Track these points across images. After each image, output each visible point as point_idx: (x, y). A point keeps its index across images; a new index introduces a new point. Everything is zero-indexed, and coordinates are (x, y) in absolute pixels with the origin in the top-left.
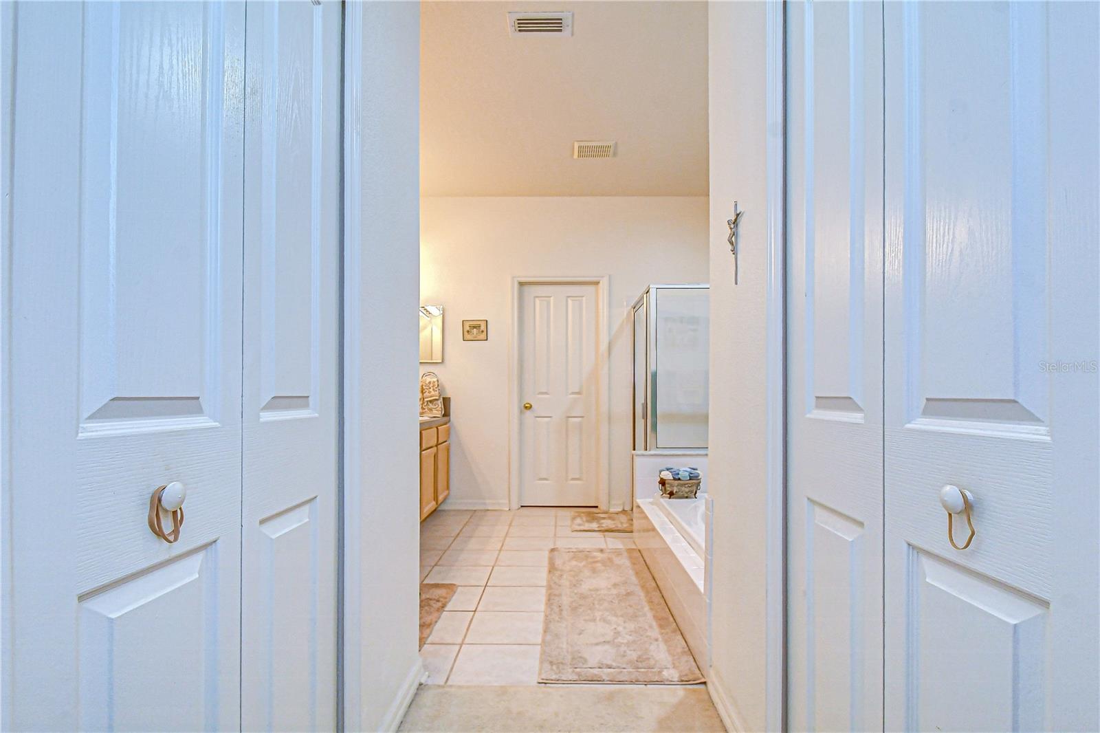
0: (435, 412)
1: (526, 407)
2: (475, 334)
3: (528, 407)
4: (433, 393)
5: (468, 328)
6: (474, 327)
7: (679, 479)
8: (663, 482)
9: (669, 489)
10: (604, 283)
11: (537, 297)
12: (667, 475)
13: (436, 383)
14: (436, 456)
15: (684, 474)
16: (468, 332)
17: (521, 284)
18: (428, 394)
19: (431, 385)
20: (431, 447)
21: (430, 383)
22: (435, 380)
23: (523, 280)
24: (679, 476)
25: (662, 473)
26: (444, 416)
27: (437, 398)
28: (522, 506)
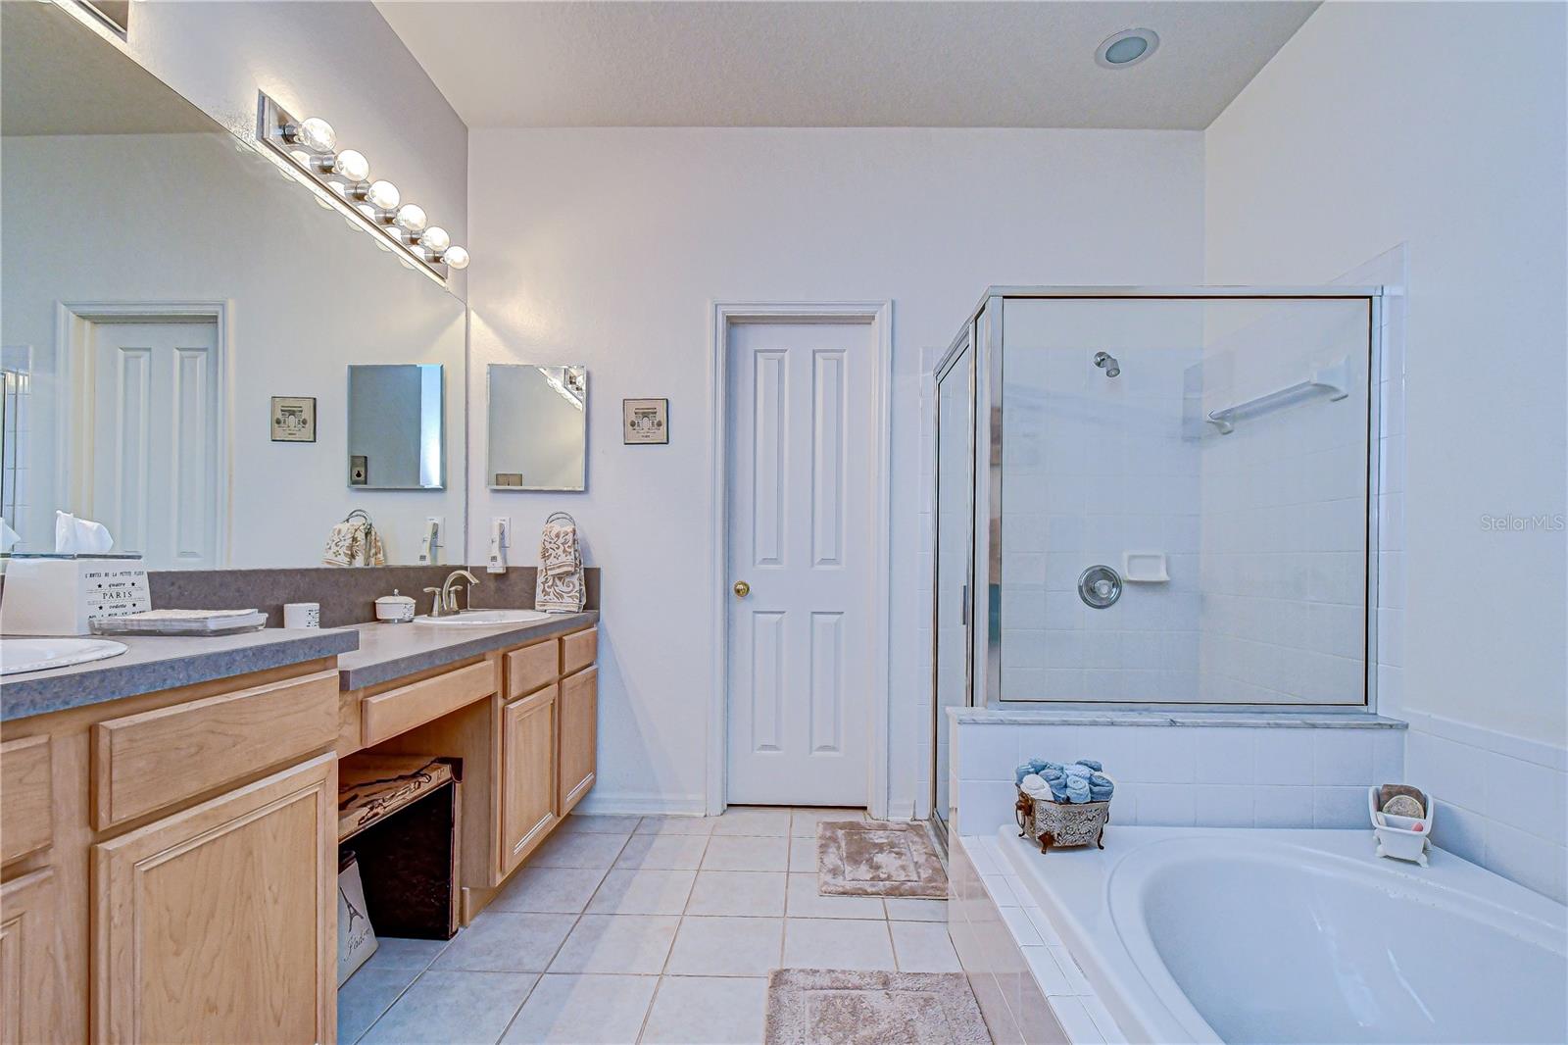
0: (567, 599)
1: (738, 591)
2: (646, 430)
3: (743, 591)
4: (563, 558)
5: (633, 417)
6: (645, 415)
7: (1068, 801)
8: (1027, 806)
9: (1042, 827)
10: (883, 317)
11: (760, 351)
12: (1038, 788)
13: (570, 537)
14: (557, 707)
15: (1079, 788)
16: (633, 424)
17: (732, 322)
18: (555, 561)
19: (561, 540)
20: (546, 685)
21: (558, 536)
22: (569, 529)
23: (735, 311)
24: (1069, 792)
25: (1026, 779)
26: (586, 608)
27: (572, 569)
28: (729, 805)
